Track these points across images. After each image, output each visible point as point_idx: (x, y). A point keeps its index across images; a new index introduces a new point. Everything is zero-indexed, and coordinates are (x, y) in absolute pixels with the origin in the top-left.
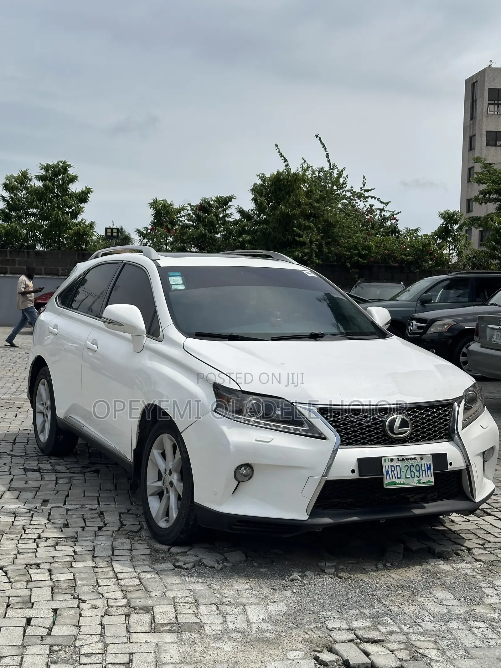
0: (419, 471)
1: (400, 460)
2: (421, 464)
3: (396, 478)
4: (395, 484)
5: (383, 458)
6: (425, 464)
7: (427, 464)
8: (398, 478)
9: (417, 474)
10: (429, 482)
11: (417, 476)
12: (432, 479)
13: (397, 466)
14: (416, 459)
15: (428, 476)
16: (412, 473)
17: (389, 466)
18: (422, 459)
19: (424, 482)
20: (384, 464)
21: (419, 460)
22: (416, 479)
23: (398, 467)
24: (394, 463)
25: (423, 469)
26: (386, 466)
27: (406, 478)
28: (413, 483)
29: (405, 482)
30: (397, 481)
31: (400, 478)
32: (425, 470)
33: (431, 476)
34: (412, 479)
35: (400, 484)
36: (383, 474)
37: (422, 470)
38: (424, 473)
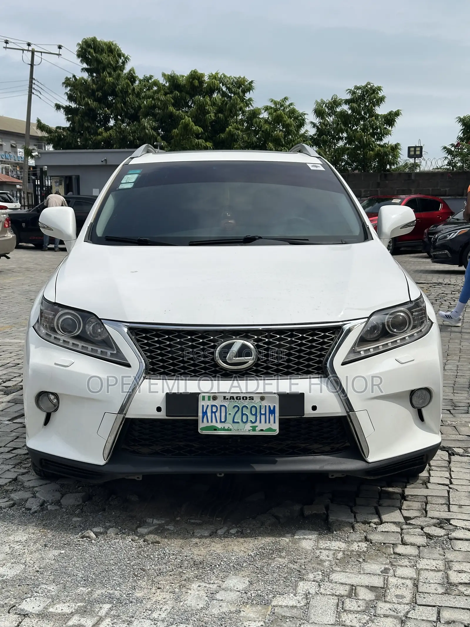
0: (256, 415)
1: (227, 399)
2: (260, 406)
3: (217, 422)
4: (215, 430)
5: (200, 397)
6: (266, 406)
7: (269, 406)
8: (221, 422)
9: (252, 418)
10: (270, 430)
11: (251, 421)
12: (276, 427)
13: (221, 406)
14: (253, 399)
15: (269, 422)
16: (244, 417)
17: (208, 406)
18: (262, 399)
19: (262, 430)
20: (201, 403)
21: (257, 400)
22: (249, 425)
23: (223, 409)
24: (217, 403)
25: (263, 412)
26: (203, 406)
27: (234, 422)
28: (246, 430)
29: (231, 427)
30: (219, 425)
31: (224, 422)
32: (265, 414)
33: (275, 422)
34: (244, 424)
35: (224, 429)
36: (197, 416)
37: (261, 414)
38: (263, 417)
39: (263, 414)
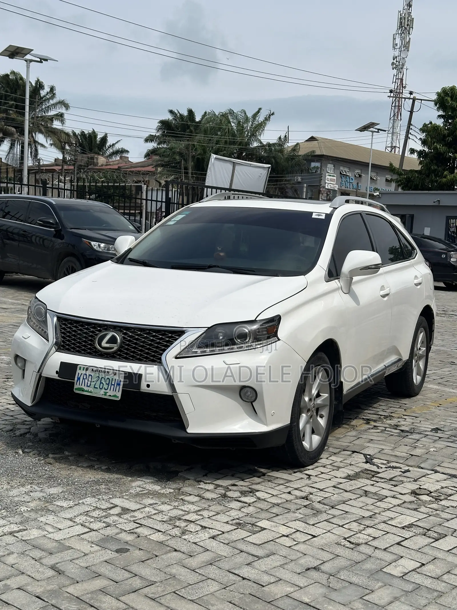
0: (108, 384)
1: (94, 371)
2: (113, 379)
3: (85, 386)
4: (83, 391)
5: (79, 366)
6: (116, 379)
7: (118, 380)
8: (87, 386)
9: (106, 386)
10: (115, 396)
11: (105, 388)
12: (119, 394)
13: (90, 375)
14: (109, 373)
15: (115, 391)
16: (102, 385)
17: (82, 374)
18: (115, 374)
19: (110, 396)
20: (78, 371)
21: (111, 374)
22: (103, 390)
23: (90, 377)
24: (87, 373)
25: (113, 383)
26: (79, 373)
27: (95, 387)
28: (100, 393)
29: (92, 391)
30: (86, 388)
31: (89, 386)
33: (119, 392)
34: (100, 390)
35: (88, 391)
36: (74, 380)
38: (112, 386)
39: (113, 385)
